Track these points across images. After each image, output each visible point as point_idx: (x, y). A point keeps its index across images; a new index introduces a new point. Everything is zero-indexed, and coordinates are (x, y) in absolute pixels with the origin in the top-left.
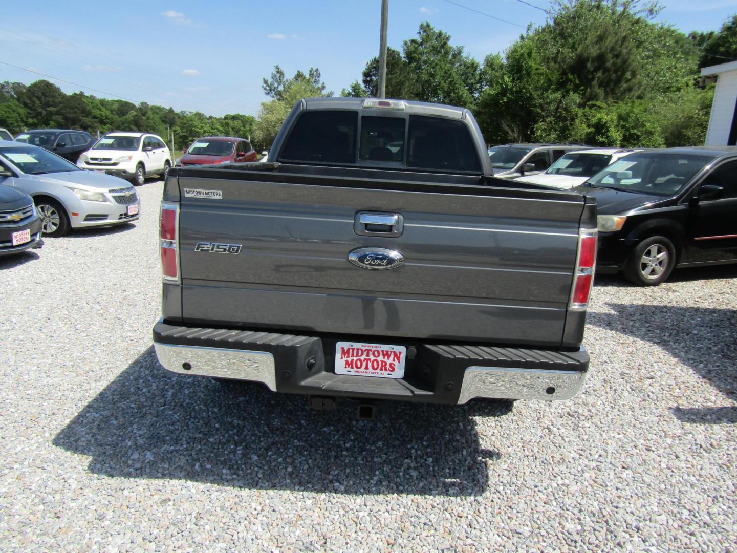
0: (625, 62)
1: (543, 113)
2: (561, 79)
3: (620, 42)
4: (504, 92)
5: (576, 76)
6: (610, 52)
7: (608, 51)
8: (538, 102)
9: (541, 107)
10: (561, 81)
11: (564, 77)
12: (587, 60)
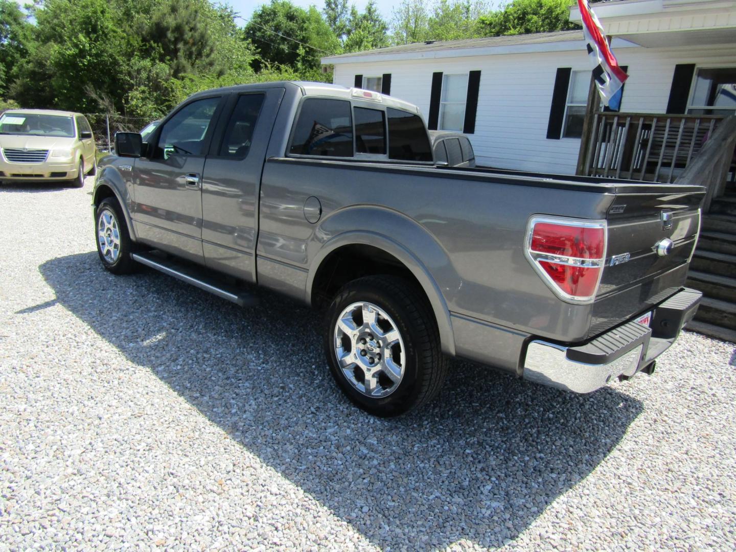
0: (202, 36)
1: (132, 81)
2: (143, 45)
3: (193, 16)
4: (82, 53)
5: (160, 44)
6: (187, 24)
7: (185, 23)
8: (125, 68)
9: (129, 74)
10: (144, 48)
11: (147, 44)
12: (167, 29)
